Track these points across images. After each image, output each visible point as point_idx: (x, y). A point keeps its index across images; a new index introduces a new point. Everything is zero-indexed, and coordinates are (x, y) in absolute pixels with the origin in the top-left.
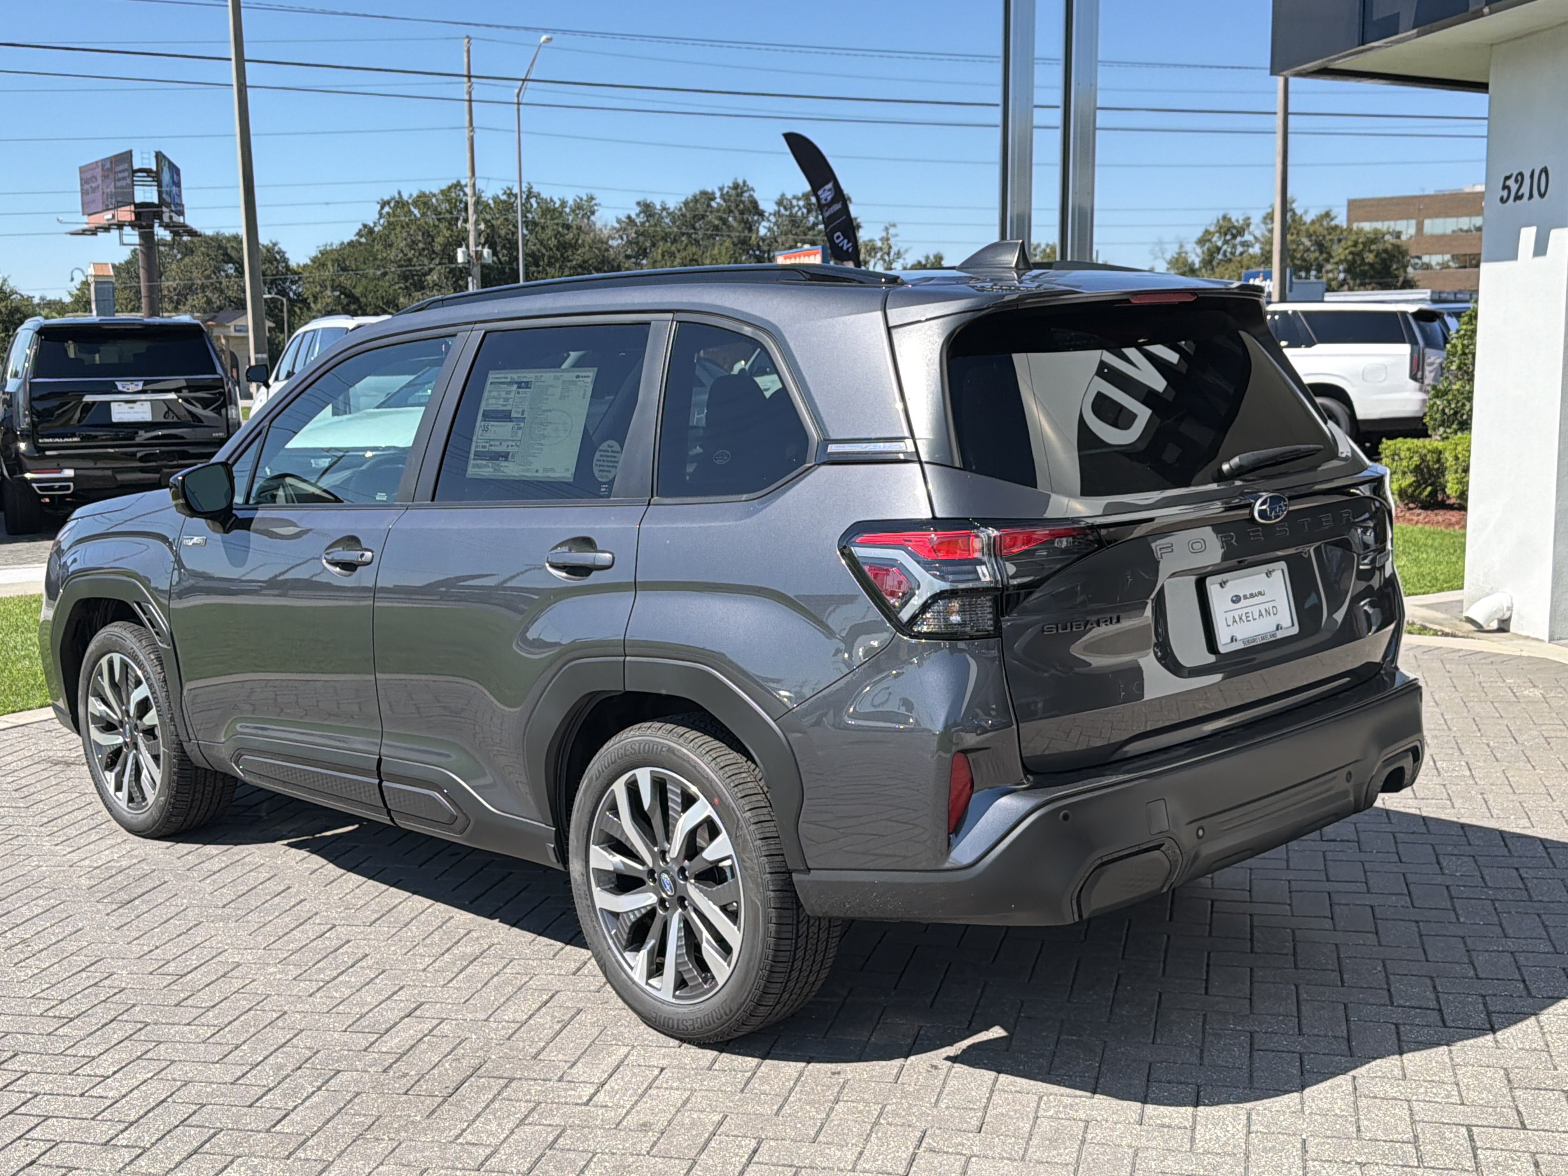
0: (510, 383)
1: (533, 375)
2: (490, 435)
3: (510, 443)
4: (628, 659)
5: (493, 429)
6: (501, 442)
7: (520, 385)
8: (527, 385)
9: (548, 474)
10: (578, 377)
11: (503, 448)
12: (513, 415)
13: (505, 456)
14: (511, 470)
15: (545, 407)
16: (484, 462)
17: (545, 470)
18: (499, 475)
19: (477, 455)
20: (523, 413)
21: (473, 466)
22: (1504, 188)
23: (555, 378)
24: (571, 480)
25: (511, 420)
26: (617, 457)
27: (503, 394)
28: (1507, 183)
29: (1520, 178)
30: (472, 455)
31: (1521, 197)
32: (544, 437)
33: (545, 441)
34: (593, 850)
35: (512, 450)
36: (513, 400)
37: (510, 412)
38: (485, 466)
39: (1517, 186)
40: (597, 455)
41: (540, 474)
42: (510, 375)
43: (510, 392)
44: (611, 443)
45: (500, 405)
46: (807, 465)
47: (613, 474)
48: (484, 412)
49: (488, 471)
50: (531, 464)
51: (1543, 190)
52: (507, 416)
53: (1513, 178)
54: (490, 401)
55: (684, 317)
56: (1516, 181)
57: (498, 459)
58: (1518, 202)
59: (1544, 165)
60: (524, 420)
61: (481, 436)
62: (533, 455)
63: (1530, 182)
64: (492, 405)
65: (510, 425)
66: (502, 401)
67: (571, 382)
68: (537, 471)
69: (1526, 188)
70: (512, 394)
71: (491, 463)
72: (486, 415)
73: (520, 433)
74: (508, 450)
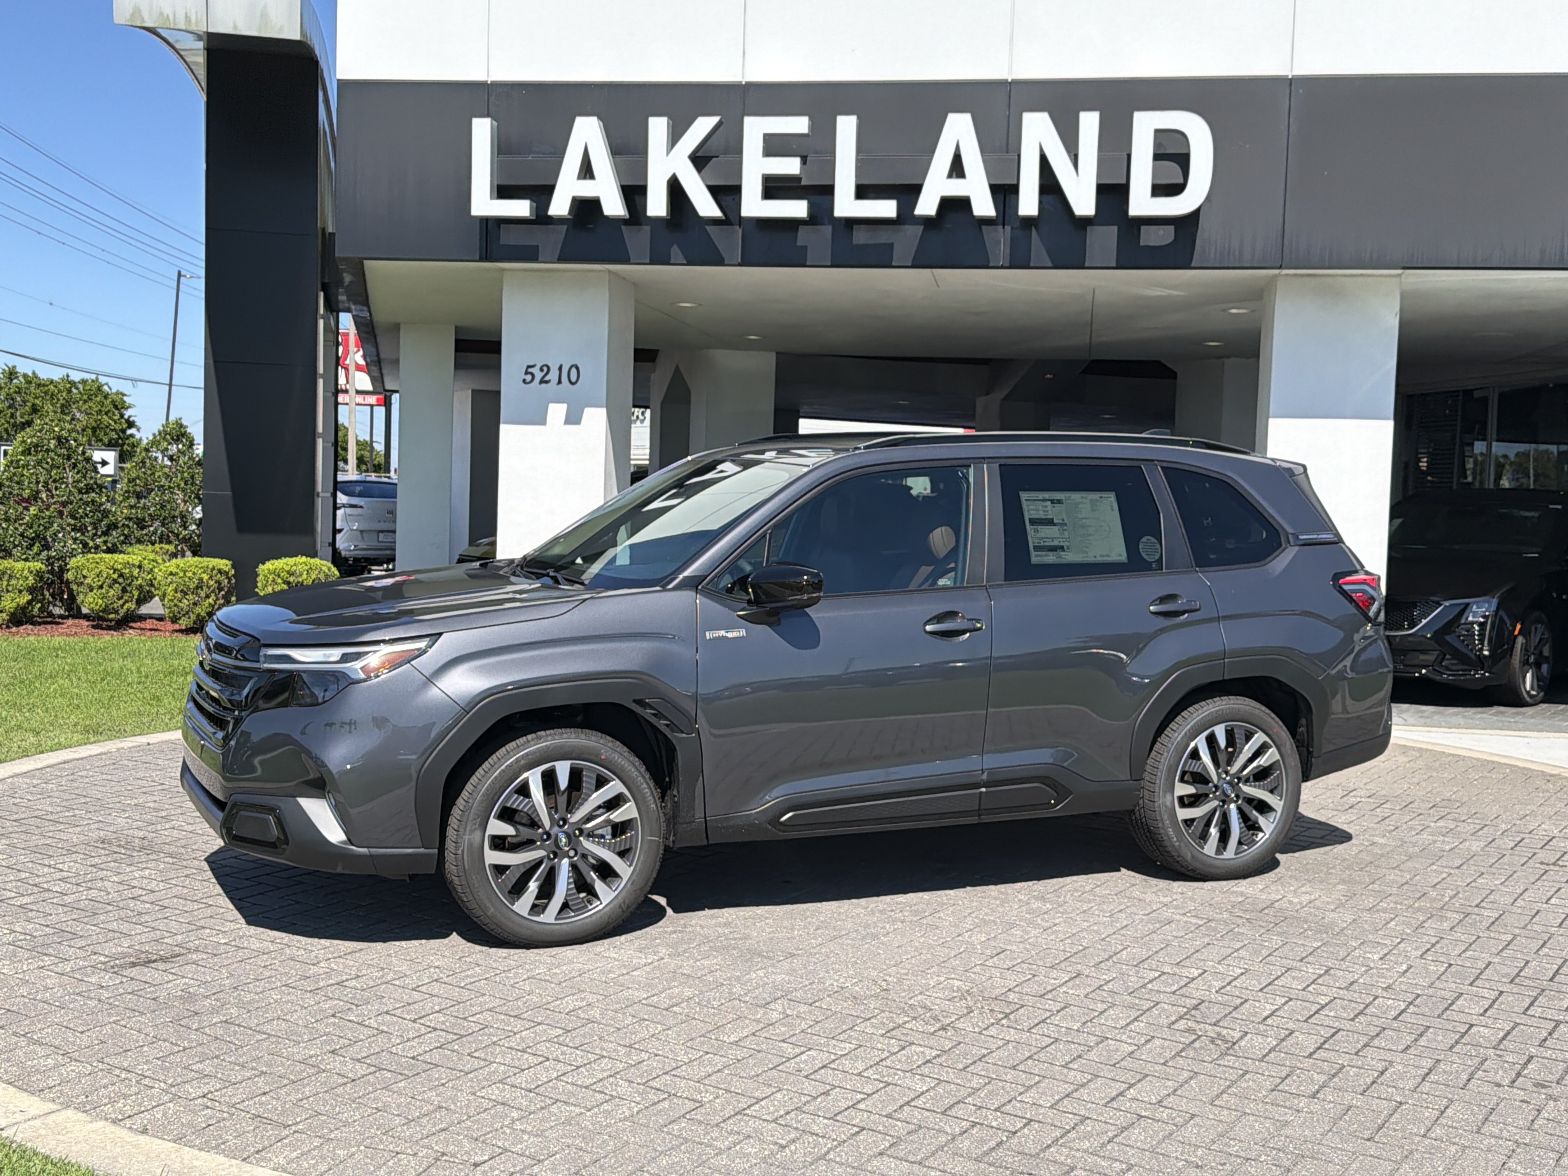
0: (1044, 500)
1: (1062, 496)
2: (1039, 535)
3: (1061, 540)
4: (1226, 660)
5: (1043, 531)
6: (1053, 539)
7: (1052, 501)
8: (1059, 502)
9: (1105, 558)
10: (1101, 497)
11: (1056, 543)
12: (1055, 521)
13: (1062, 548)
14: (1070, 557)
15: (1080, 516)
16: (1044, 553)
17: (1101, 556)
18: (1059, 561)
19: (1037, 548)
20: (1063, 520)
21: (1036, 556)
22: (527, 373)
23: (1082, 498)
24: (1126, 561)
25: (1055, 525)
26: (1158, 546)
27: (1041, 508)
28: (530, 370)
29: (545, 369)
30: (1031, 549)
31: (547, 382)
32: (1090, 535)
33: (1090, 538)
34: (1178, 784)
35: (1065, 544)
36: (1051, 511)
37: (1052, 519)
38: (1046, 556)
39: (543, 374)
40: (1141, 546)
41: (1099, 559)
42: (1041, 495)
43: (1046, 507)
44: (1149, 537)
45: (1041, 515)
46: (1283, 546)
47: (1157, 557)
48: (1030, 519)
49: (1050, 558)
50: (1087, 553)
51: (573, 379)
52: (1050, 522)
53: (538, 367)
54: (1032, 512)
55: (1165, 465)
56: (541, 370)
57: (1056, 550)
58: (543, 385)
59: (574, 363)
60: (1065, 524)
61: (1035, 536)
62: (1086, 547)
63: (558, 372)
64: (1035, 516)
65: (1056, 528)
66: (1041, 512)
67: (1097, 500)
68: (1095, 557)
69: (553, 376)
70: (1049, 508)
71: (1051, 553)
72: (1033, 522)
73: (1066, 533)
74: (1062, 544)
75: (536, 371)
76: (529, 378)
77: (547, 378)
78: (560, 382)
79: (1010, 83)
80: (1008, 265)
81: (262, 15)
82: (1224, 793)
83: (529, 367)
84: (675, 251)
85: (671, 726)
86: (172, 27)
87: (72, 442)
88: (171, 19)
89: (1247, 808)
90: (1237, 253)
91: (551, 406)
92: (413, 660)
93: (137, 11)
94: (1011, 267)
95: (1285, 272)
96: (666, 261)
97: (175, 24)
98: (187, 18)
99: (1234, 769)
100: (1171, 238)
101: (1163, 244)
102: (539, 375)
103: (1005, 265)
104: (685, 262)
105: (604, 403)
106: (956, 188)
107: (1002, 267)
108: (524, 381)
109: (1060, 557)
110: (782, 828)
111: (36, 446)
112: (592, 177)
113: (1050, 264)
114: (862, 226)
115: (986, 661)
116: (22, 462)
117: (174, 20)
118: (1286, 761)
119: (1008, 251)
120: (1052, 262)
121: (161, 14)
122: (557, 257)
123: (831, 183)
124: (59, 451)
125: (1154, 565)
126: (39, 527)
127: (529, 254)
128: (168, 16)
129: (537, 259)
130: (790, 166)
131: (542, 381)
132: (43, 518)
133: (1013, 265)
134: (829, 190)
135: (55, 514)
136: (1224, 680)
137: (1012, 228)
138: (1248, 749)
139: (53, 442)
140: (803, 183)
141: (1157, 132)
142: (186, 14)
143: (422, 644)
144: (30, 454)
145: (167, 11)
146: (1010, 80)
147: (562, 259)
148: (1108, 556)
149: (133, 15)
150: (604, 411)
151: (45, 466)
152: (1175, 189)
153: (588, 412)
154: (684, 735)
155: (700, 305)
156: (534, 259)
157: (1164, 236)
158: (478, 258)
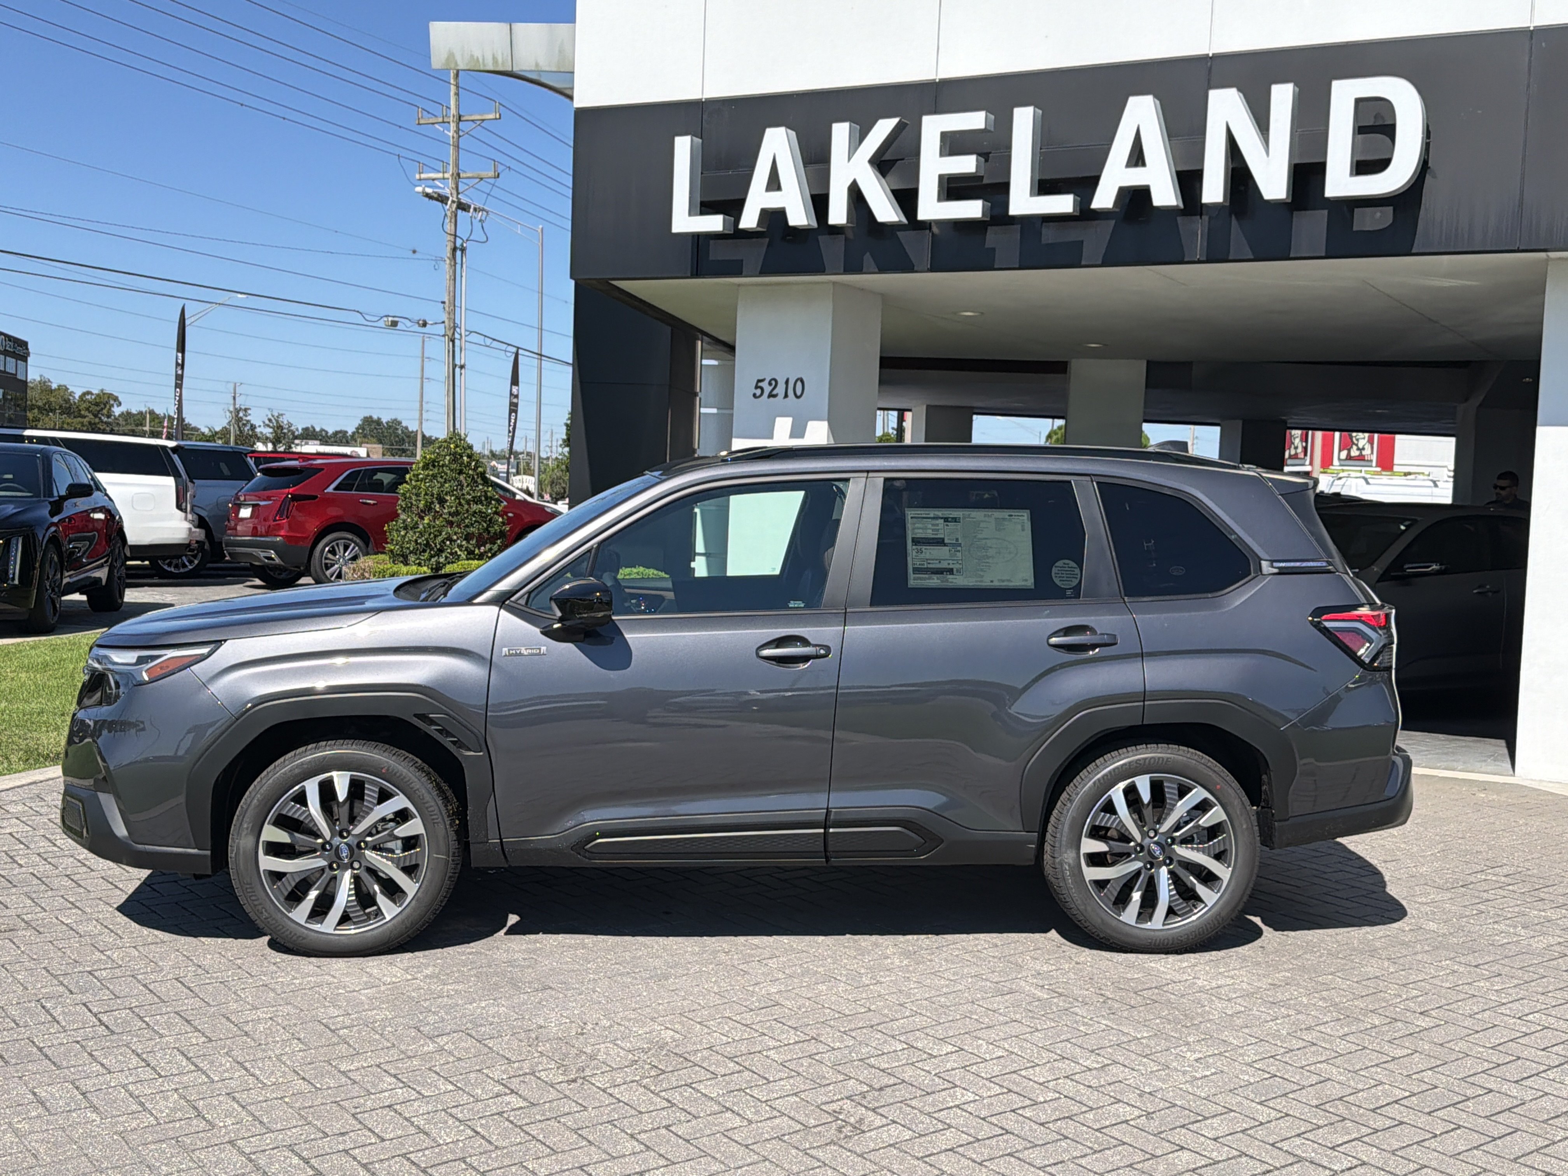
0: (936, 518)
1: (961, 513)
2: (924, 556)
3: (951, 562)
4: (1146, 703)
5: (928, 552)
6: (940, 561)
7: (946, 520)
8: (955, 520)
9: (1005, 583)
10: (1011, 515)
11: (944, 565)
12: (946, 541)
13: (951, 571)
14: (958, 581)
15: (980, 536)
16: (927, 576)
17: (1000, 580)
18: (945, 585)
19: (916, 570)
20: (957, 540)
21: (915, 579)
22: (757, 387)
23: (985, 516)
24: (1033, 587)
25: (945, 545)
26: (1077, 571)
27: (930, 526)
28: (760, 384)
29: (773, 383)
30: (910, 570)
31: (775, 396)
32: (988, 557)
33: (990, 560)
34: (1085, 841)
35: (955, 567)
36: (943, 530)
37: (943, 539)
38: (929, 579)
39: (771, 388)
40: (1054, 570)
41: (996, 584)
42: (932, 513)
43: (937, 525)
44: (1067, 561)
45: (929, 534)
46: (1253, 575)
47: (1075, 582)
48: (913, 539)
49: (934, 582)
50: (982, 576)
51: (799, 393)
52: (940, 542)
53: (767, 382)
54: (916, 531)
55: (1102, 480)
56: (770, 384)
57: (942, 573)
58: (772, 399)
59: (799, 376)
60: (960, 545)
61: (914, 556)
62: (982, 570)
63: (784, 386)
64: (920, 534)
65: (946, 549)
66: (930, 531)
67: (1004, 519)
68: (992, 581)
69: (780, 390)
70: (941, 526)
71: (935, 577)
72: (916, 541)
73: (959, 554)
74: (951, 566)
75: (764, 385)
76: (758, 392)
77: (775, 392)
78: (786, 396)
79: (1211, 58)
80: (1204, 259)
81: (560, 51)
82: (1150, 853)
83: (759, 381)
84: (868, 258)
85: (458, 744)
86: (482, 68)
87: (465, 458)
88: (481, 60)
89: (1182, 873)
90: (1466, 236)
91: (779, 420)
92: (193, 665)
93: (451, 56)
94: (1208, 261)
95: (1553, 255)
96: (859, 270)
97: (484, 65)
98: (495, 59)
99: (1165, 827)
100: (1390, 220)
101: (1381, 227)
102: (767, 389)
103: (1201, 259)
104: (877, 270)
105: (826, 417)
106: (1135, 178)
107: (1199, 262)
108: (754, 395)
109: (947, 581)
110: (587, 854)
111: (434, 461)
112: (779, 188)
113: (1252, 257)
114: (1051, 224)
115: (832, 691)
116: (421, 476)
117: (483, 60)
118: (1236, 824)
119: (1205, 244)
120: (1253, 253)
121: (472, 56)
122: (759, 269)
123: (1006, 181)
124: (454, 466)
125: (1069, 593)
126: (430, 535)
127: (734, 269)
128: (478, 58)
129: (741, 273)
130: (966, 164)
131: (771, 395)
132: (434, 527)
133: (1210, 259)
134: (1005, 187)
135: (444, 523)
136: (1143, 725)
137: (1210, 218)
138: (1182, 807)
139: (448, 458)
140: (985, 181)
141: (1358, 101)
142: (493, 55)
143: (204, 650)
144: (427, 469)
145: (477, 54)
146: (1211, 55)
147: (763, 272)
148: (1009, 581)
149: (448, 59)
150: (825, 424)
151: (440, 479)
152: (1379, 165)
153: (811, 425)
154: (472, 753)
155: (982, 313)
156: (739, 273)
157: (1382, 218)
158: (689, 275)
